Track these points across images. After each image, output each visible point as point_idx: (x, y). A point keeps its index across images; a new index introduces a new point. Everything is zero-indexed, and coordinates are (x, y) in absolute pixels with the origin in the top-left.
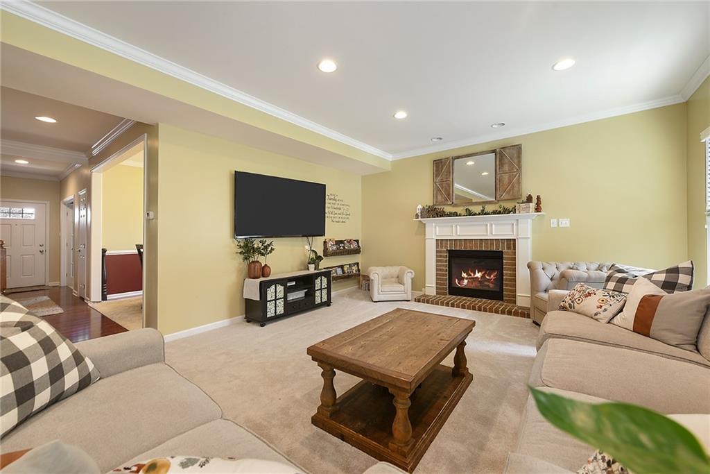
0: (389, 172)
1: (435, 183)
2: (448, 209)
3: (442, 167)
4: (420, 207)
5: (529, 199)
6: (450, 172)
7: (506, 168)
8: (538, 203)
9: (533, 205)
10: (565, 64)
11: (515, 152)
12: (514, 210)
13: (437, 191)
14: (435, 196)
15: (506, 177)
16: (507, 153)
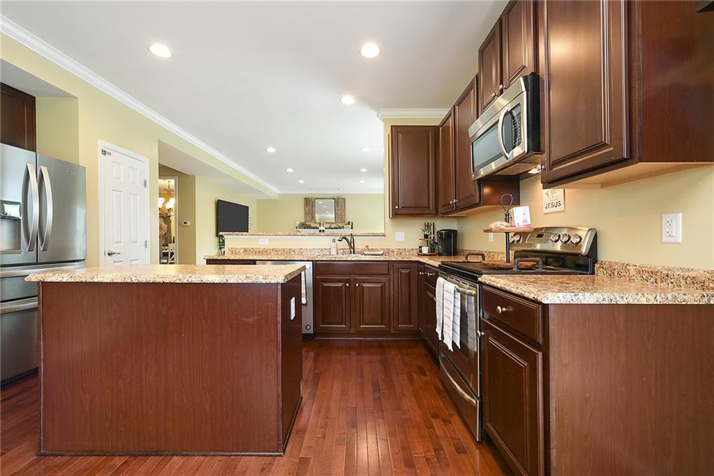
0: (276, 200)
1: (305, 210)
2: (313, 225)
3: (309, 203)
4: (298, 223)
5: (349, 223)
6: (313, 205)
7: (339, 207)
8: (352, 225)
9: (350, 226)
10: (362, 181)
11: (343, 201)
12: (343, 227)
13: (306, 214)
14: (305, 217)
15: (339, 212)
16: (339, 200)
